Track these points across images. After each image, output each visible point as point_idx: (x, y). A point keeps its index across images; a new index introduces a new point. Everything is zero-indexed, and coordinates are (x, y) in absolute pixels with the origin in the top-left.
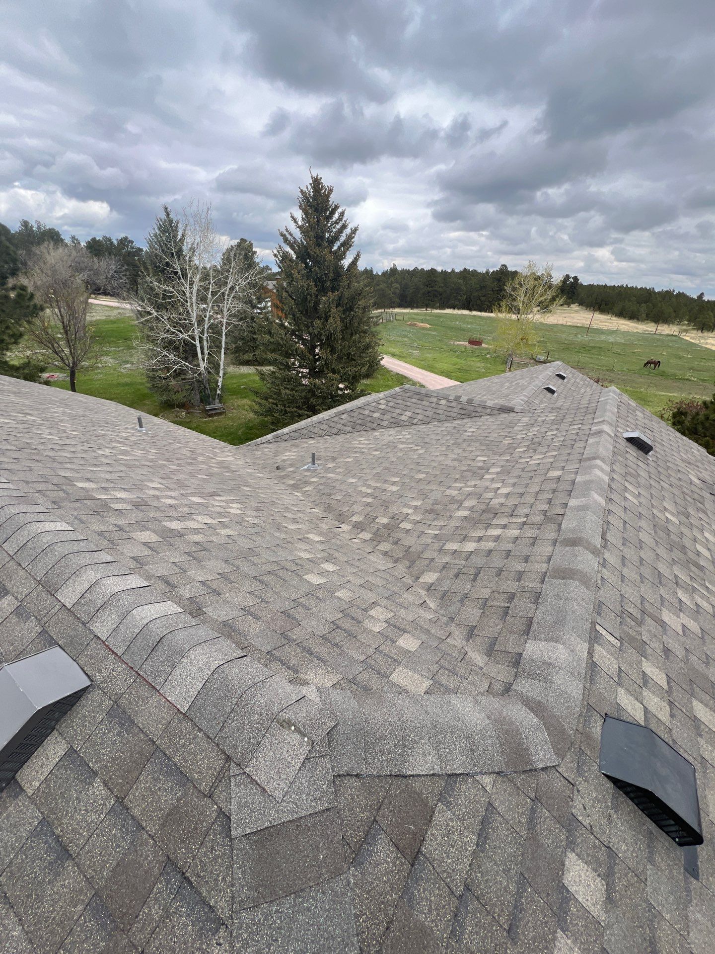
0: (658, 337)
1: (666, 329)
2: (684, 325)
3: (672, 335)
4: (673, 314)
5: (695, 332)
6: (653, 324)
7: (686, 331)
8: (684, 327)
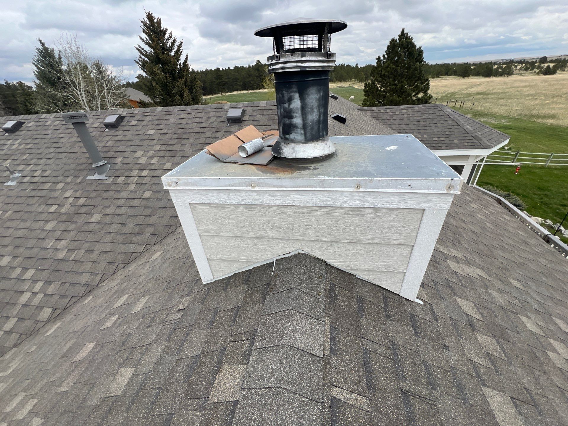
0: (343, 89)
1: (346, 84)
2: (353, 81)
3: (349, 87)
4: (347, 76)
5: (358, 83)
6: (340, 83)
7: (355, 84)
8: (354, 82)
